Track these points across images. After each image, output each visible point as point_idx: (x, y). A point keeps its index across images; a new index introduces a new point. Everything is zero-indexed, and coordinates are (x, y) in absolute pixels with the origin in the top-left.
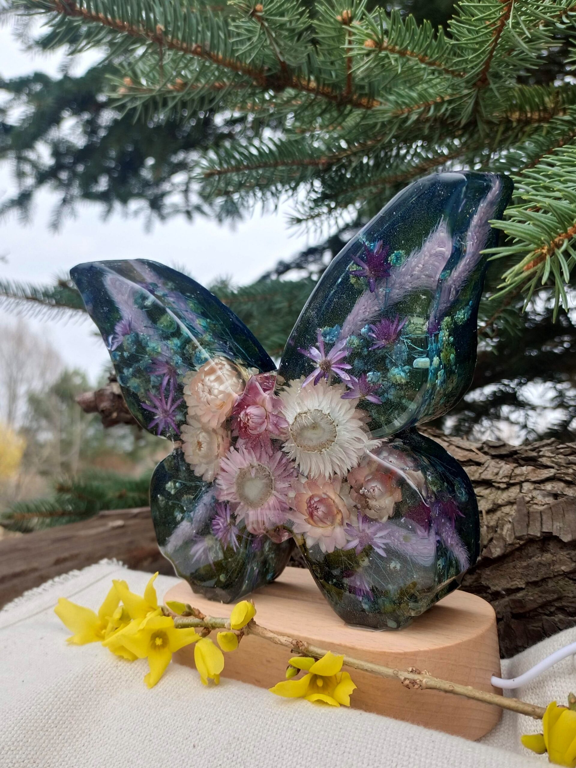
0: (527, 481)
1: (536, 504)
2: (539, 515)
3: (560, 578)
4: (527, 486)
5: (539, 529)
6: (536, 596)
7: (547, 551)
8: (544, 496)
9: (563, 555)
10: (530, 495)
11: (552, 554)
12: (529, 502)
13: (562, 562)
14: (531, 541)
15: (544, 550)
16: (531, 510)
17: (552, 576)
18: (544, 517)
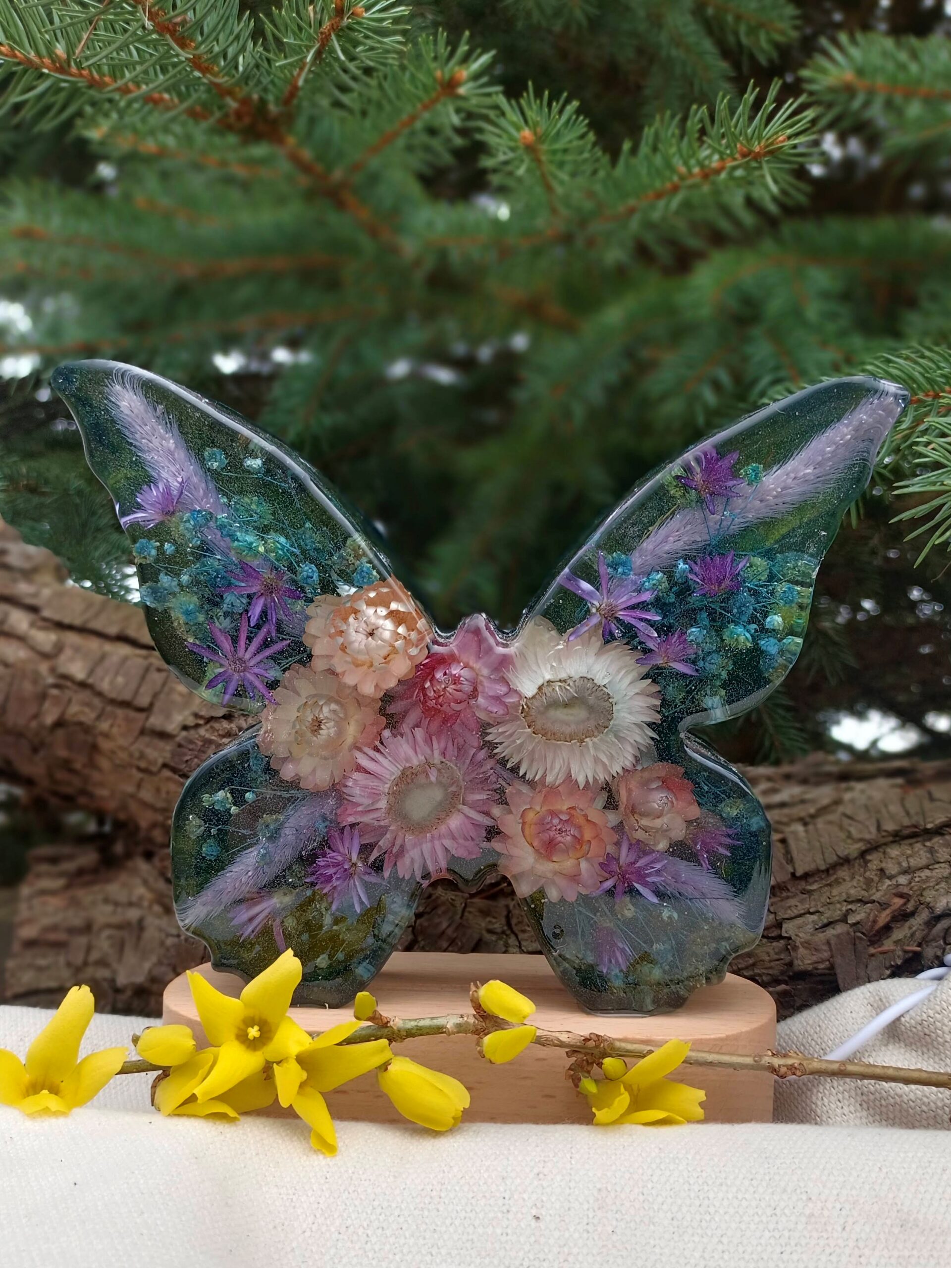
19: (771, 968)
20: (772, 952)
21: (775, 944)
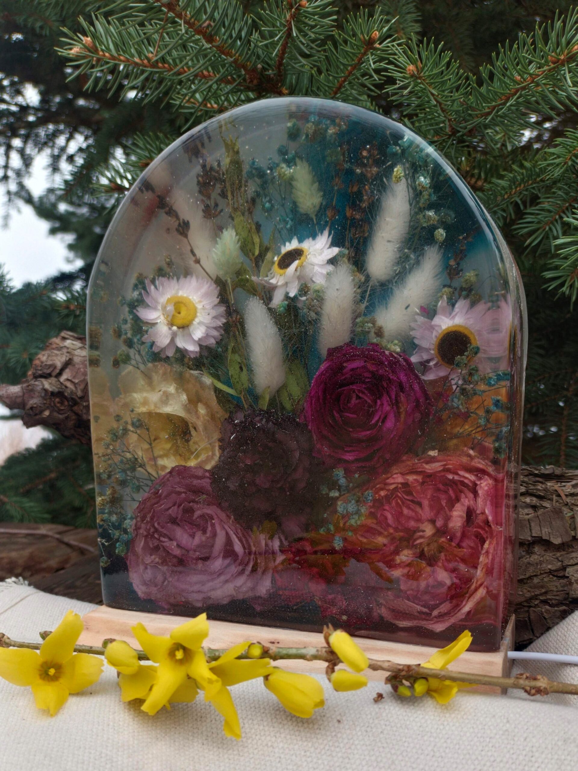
2: (527, 523)
3: (545, 575)
5: (529, 533)
6: (525, 591)
7: (533, 553)
11: (538, 555)
13: (548, 562)
17: (539, 573)
18: (532, 524)
19: (557, 595)
20: (559, 587)
21: (561, 581)
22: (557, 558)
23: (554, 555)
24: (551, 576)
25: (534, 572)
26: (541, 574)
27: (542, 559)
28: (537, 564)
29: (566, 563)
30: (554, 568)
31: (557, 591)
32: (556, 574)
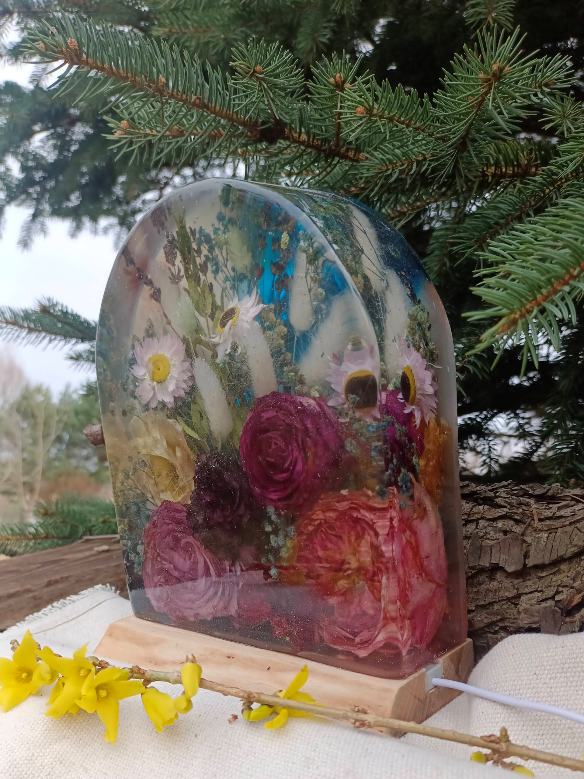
0: (483, 518)
1: (489, 539)
2: (489, 549)
3: (504, 602)
4: (482, 523)
5: (488, 561)
6: (483, 617)
7: (495, 579)
8: (496, 532)
9: (507, 583)
10: (484, 531)
11: (498, 582)
12: (482, 537)
13: (506, 589)
14: (482, 570)
15: (492, 578)
16: (483, 544)
17: (497, 600)
18: (493, 551)
22: (514, 586)
23: (511, 582)
24: (509, 603)
25: (492, 598)
26: (500, 601)
27: (500, 586)
28: (496, 590)
29: (521, 591)
30: (510, 596)
31: (514, 619)
32: (513, 601)
